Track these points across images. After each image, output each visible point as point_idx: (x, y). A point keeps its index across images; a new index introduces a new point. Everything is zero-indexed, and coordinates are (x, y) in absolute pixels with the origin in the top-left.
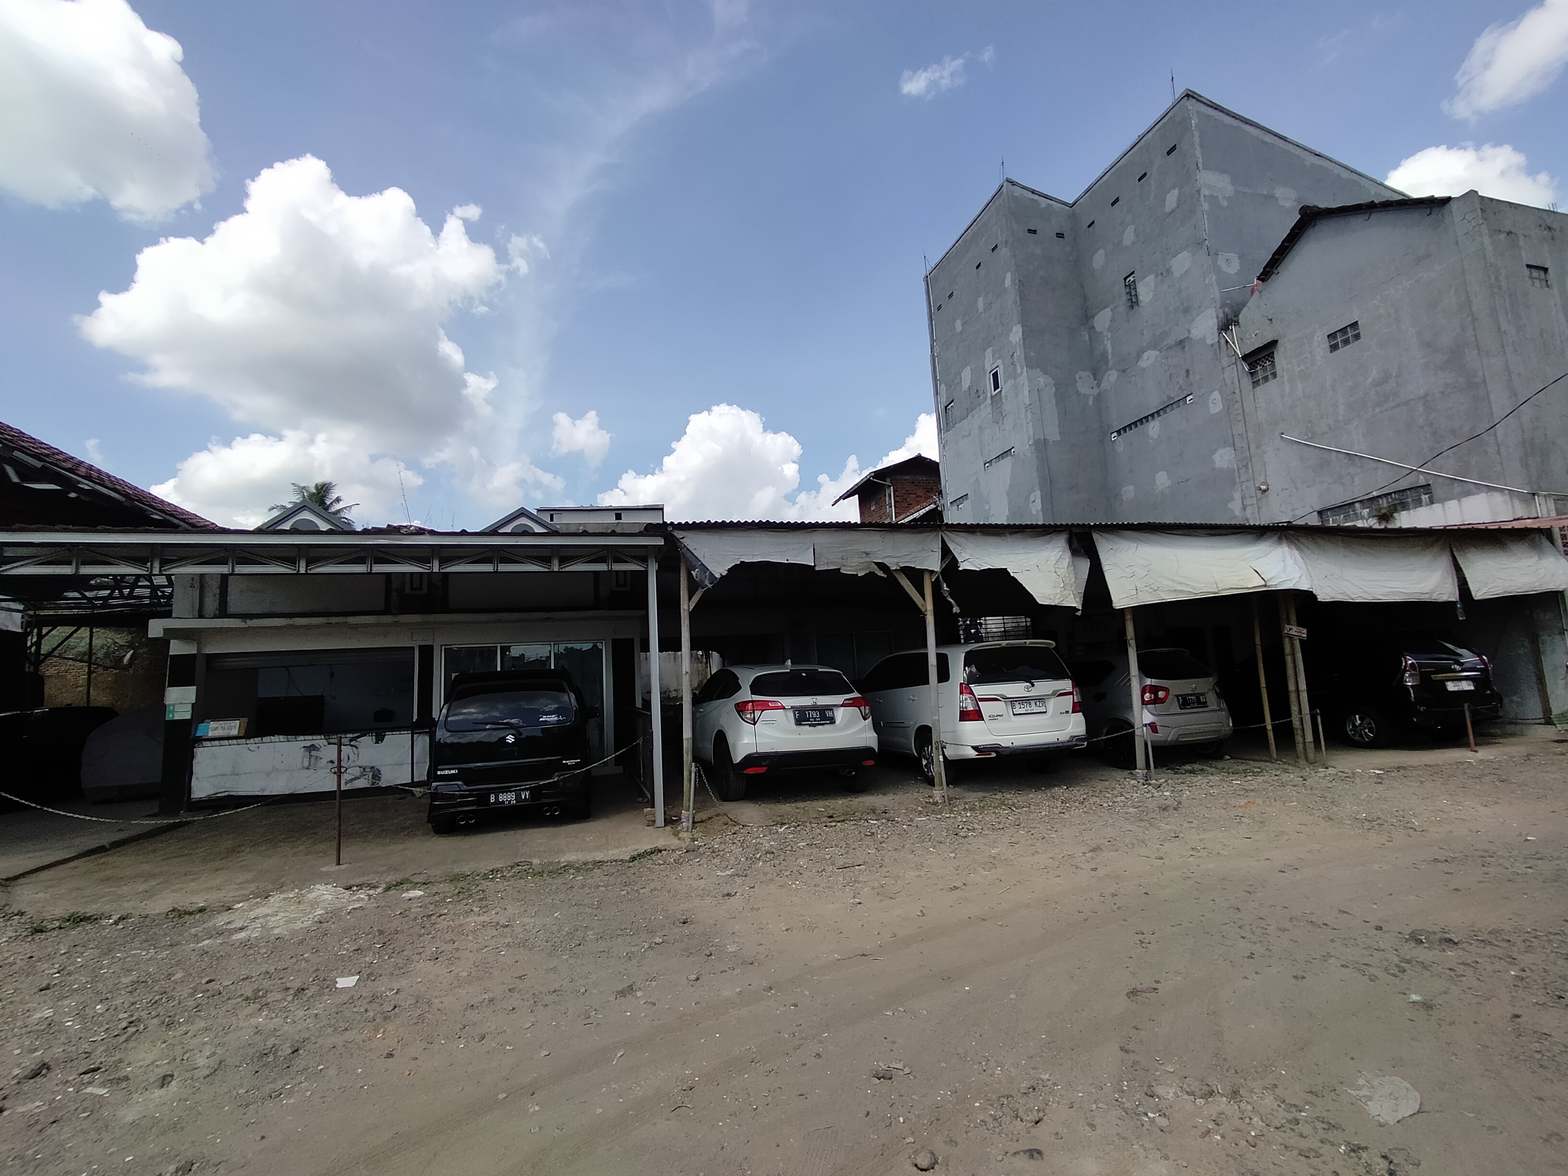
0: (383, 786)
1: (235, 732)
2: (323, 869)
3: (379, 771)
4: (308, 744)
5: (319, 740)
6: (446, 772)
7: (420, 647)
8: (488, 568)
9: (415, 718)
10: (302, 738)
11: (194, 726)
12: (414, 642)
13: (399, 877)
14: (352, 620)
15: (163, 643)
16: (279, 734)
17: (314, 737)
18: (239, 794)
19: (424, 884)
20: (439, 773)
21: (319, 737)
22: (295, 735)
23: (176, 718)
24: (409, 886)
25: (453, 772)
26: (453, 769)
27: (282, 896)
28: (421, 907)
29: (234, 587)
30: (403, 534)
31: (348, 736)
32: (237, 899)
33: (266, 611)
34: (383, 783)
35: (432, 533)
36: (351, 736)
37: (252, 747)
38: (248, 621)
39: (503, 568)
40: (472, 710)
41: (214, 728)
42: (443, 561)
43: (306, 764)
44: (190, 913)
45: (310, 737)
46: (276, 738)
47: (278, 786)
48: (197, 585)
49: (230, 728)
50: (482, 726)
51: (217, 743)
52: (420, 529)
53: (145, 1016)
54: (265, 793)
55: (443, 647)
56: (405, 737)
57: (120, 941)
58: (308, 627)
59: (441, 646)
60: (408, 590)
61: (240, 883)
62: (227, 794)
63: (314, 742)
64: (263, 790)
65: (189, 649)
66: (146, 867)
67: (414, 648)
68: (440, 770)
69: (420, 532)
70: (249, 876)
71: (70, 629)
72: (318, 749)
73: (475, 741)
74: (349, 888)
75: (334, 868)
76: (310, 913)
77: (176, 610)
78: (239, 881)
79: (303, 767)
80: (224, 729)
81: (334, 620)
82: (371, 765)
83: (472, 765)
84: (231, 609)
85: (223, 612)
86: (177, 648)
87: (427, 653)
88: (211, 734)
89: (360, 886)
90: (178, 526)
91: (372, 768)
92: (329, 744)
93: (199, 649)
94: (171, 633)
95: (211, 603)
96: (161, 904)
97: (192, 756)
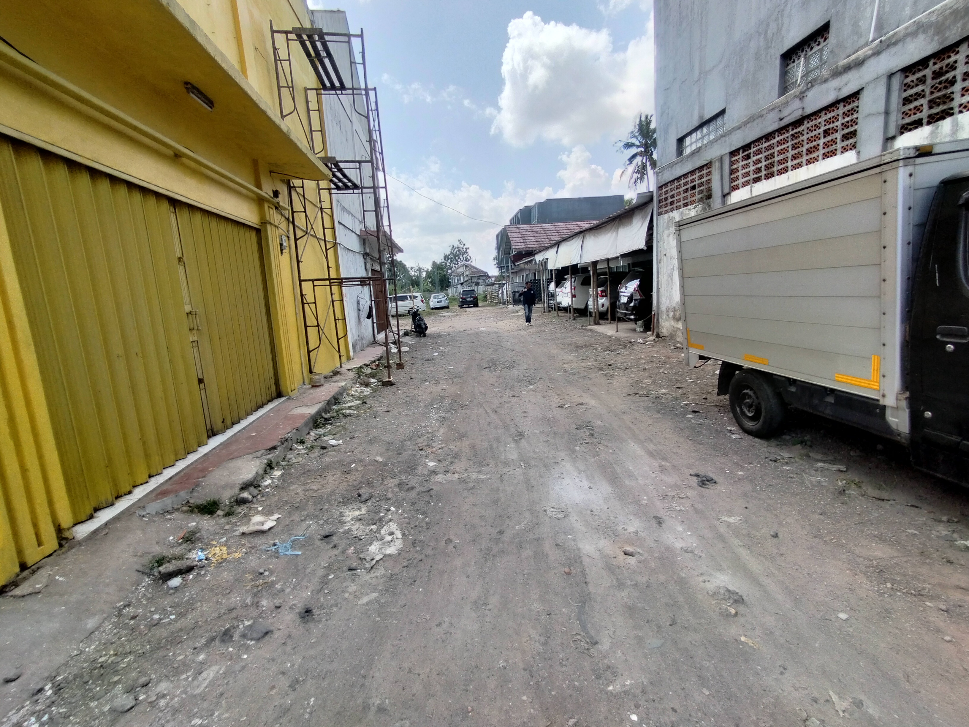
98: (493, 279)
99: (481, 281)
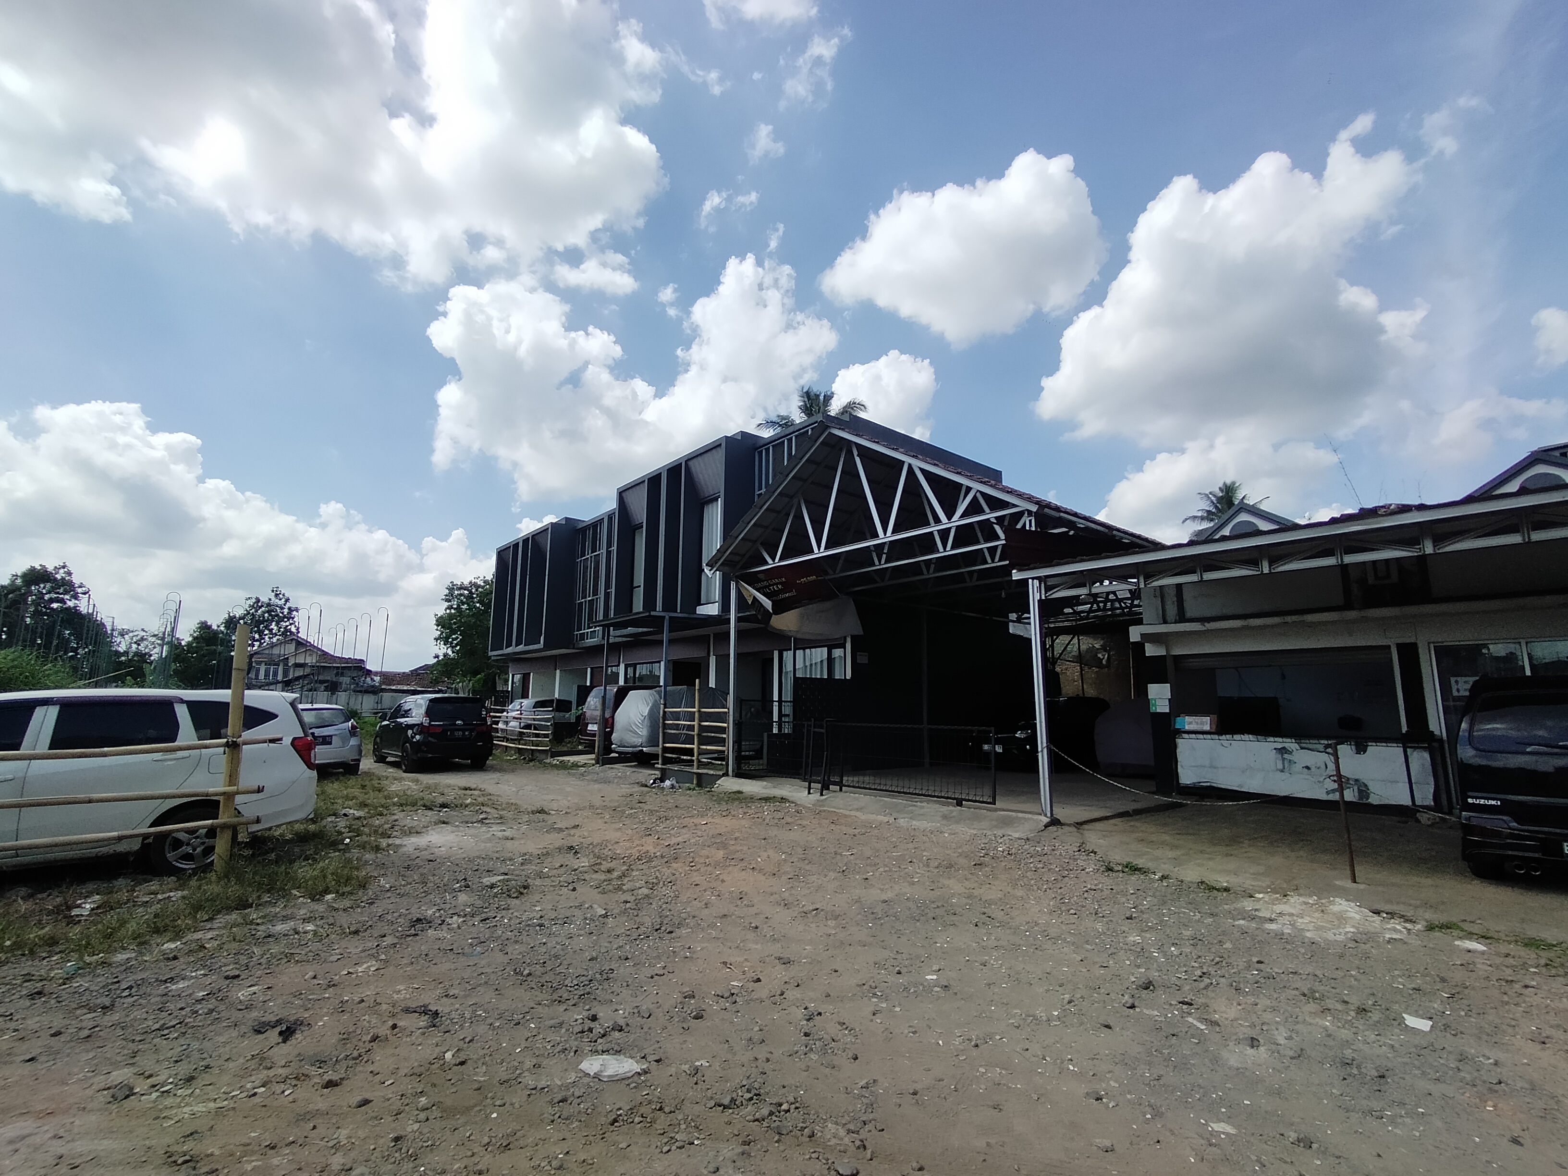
0: (1375, 803)
1: (1207, 728)
2: (1337, 883)
3: (1366, 786)
4: (1280, 746)
5: (1290, 744)
6: (1482, 802)
7: (1399, 646)
8: (1515, 539)
9: (1404, 729)
10: (1272, 739)
11: (1172, 719)
12: (1391, 640)
13: (1443, 918)
14: (1309, 618)
15: (1139, 647)
16: (1249, 734)
17: (1285, 740)
18: (1219, 786)
19: (1483, 937)
20: (1470, 801)
21: (1289, 740)
22: (1265, 736)
23: (1158, 711)
24: (1462, 934)
25: (1494, 802)
26: (1493, 799)
27: (1302, 899)
28: (1490, 966)
29: (1187, 595)
30: (1382, 516)
31: (1322, 742)
32: (1256, 888)
33: (1219, 614)
34: (1373, 800)
35: (1422, 507)
36: (1326, 742)
37: (1225, 743)
38: (1206, 624)
39: (1537, 536)
40: (1498, 726)
41: (1189, 722)
42: (1438, 540)
43: (1280, 766)
44: (1218, 890)
45: (1280, 740)
46: (1246, 737)
47: (1254, 784)
48: (1158, 593)
49: (1202, 723)
50: (1521, 748)
51: (1193, 736)
52: (1404, 506)
53: (1213, 973)
54: (1242, 790)
55: (1432, 646)
56: (1395, 752)
57: (1169, 897)
58: (1265, 627)
59: (1429, 643)
60: (1371, 580)
61: (1254, 874)
62: (1208, 784)
63: (1286, 745)
64: (1240, 786)
65: (1161, 652)
66: (1166, 837)
67: (1389, 647)
68: (1472, 798)
69: (1405, 509)
70: (1261, 869)
71: (1069, 637)
72: (1291, 753)
73: (1512, 766)
74: (1377, 913)
75: (1349, 884)
76: (1339, 927)
77: (1145, 618)
78: (1252, 871)
79: (1277, 770)
80: (1197, 723)
81: (1289, 619)
82: (1357, 777)
83: (1521, 798)
84: (1188, 615)
85: (1182, 618)
86: (1151, 650)
87: (1409, 653)
88: (1187, 728)
89: (1392, 915)
90: (1143, 547)
91: (1357, 780)
92: (1302, 748)
93: (1167, 651)
94: (1146, 637)
95: (1172, 611)
96: (1191, 873)
97: (1175, 746)
98: (377, 679)
99: (345, 680)
